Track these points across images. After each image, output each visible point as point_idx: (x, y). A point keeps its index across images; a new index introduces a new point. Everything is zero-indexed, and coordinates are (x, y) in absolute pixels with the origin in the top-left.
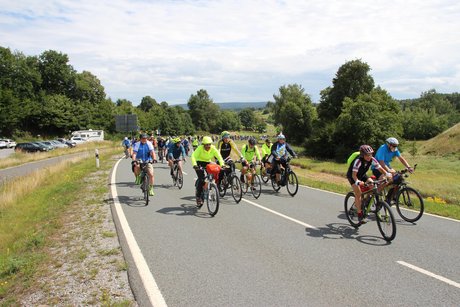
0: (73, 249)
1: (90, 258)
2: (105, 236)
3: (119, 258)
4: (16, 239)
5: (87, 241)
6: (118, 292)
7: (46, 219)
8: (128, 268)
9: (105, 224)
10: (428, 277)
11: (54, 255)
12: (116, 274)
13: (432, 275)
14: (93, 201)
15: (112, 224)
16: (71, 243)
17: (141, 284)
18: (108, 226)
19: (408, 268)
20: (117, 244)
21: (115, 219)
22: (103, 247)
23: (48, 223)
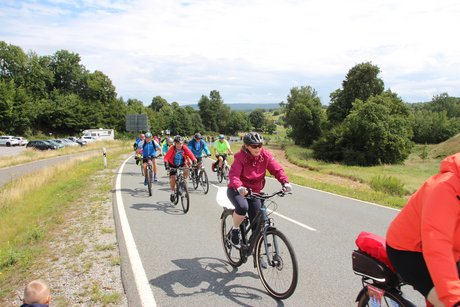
0: (71, 243)
1: (86, 253)
2: (104, 231)
3: (115, 253)
4: (18, 233)
5: (86, 236)
6: (109, 285)
7: (49, 215)
8: (122, 263)
9: (104, 221)
11: (52, 249)
12: (110, 268)
14: (96, 198)
15: (112, 220)
16: (70, 238)
17: (132, 278)
18: (108, 223)
20: (115, 240)
21: (115, 216)
22: (100, 242)
23: (50, 219)
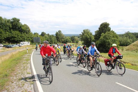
0: (17, 77)
2: (28, 73)
5: (22, 75)
7: (10, 68)
8: (34, 83)
9: (28, 70)
10: (125, 87)
11: (11, 79)
12: (30, 85)
13: (126, 87)
14: (25, 63)
15: (30, 70)
16: (17, 76)
18: (29, 71)
19: (119, 85)
20: (31, 76)
21: (31, 69)
22: (27, 77)
23: (11, 69)
